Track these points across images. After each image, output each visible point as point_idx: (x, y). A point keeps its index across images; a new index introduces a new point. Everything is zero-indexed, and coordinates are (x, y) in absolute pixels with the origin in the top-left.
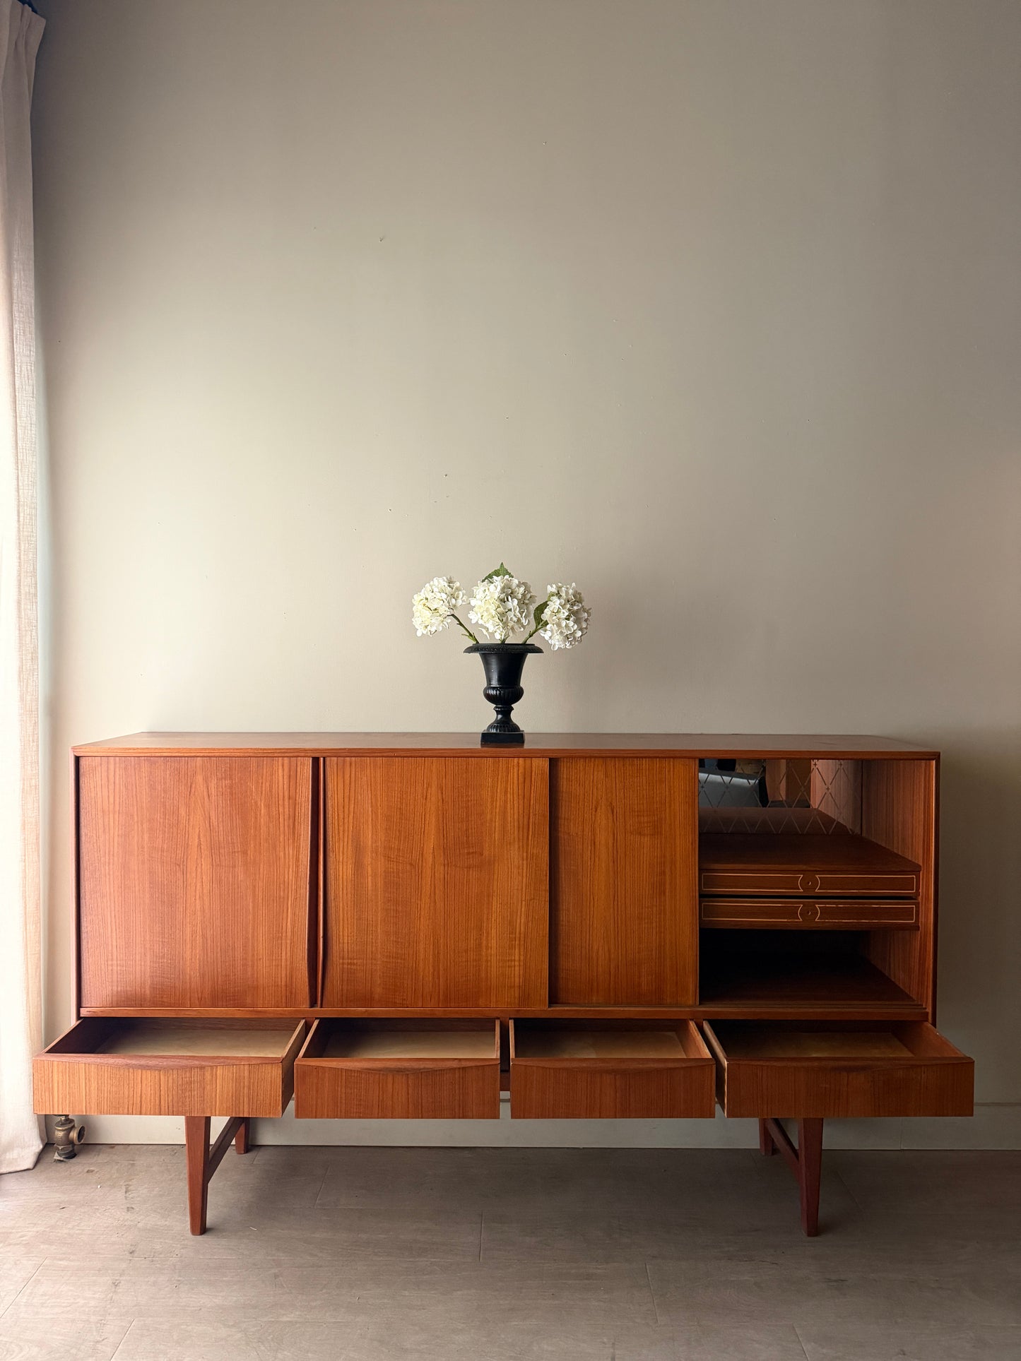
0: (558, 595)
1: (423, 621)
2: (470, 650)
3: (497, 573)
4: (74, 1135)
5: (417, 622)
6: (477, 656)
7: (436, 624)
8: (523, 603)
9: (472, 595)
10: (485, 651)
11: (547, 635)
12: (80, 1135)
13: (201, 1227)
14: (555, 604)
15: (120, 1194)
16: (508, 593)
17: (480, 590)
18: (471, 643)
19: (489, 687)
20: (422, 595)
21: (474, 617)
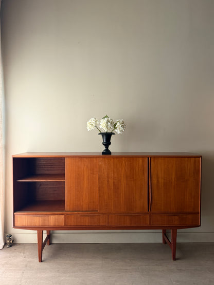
0: (119, 122)
1: (90, 127)
2: (99, 134)
3: (106, 117)
4: (11, 242)
5: (88, 128)
6: (101, 135)
7: (92, 128)
8: (111, 124)
9: (100, 122)
10: (103, 134)
11: (117, 131)
12: (13, 241)
13: (41, 261)
14: (118, 124)
15: (23, 254)
16: (108, 121)
17: (102, 120)
18: (100, 132)
19: (104, 142)
20: (89, 122)
21: (101, 127)
